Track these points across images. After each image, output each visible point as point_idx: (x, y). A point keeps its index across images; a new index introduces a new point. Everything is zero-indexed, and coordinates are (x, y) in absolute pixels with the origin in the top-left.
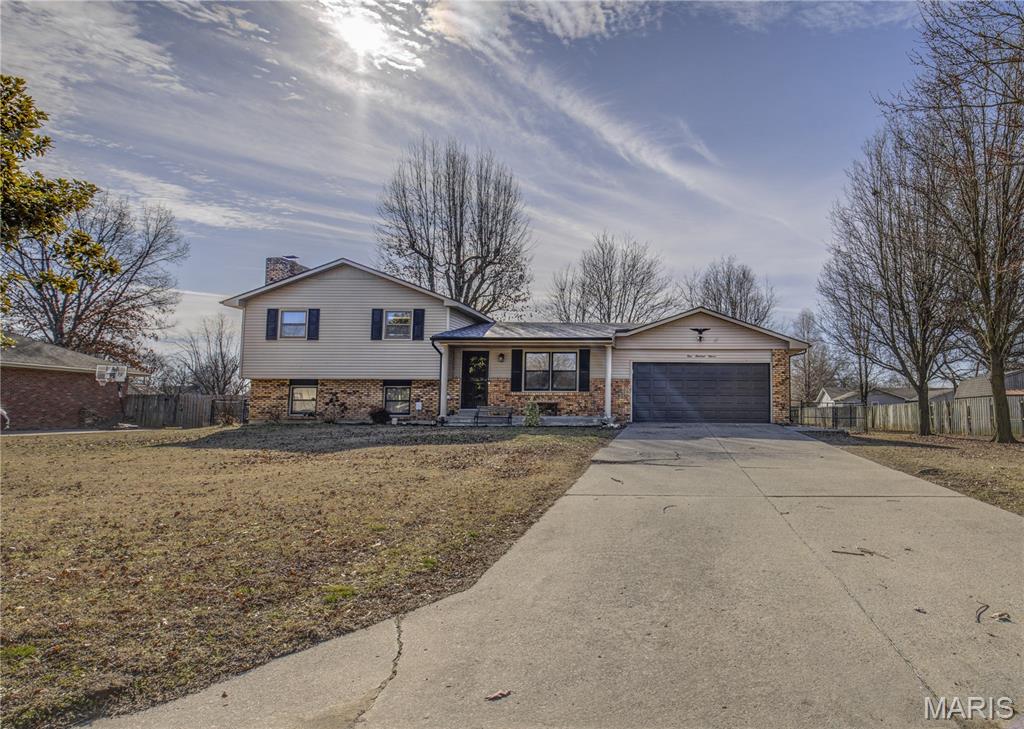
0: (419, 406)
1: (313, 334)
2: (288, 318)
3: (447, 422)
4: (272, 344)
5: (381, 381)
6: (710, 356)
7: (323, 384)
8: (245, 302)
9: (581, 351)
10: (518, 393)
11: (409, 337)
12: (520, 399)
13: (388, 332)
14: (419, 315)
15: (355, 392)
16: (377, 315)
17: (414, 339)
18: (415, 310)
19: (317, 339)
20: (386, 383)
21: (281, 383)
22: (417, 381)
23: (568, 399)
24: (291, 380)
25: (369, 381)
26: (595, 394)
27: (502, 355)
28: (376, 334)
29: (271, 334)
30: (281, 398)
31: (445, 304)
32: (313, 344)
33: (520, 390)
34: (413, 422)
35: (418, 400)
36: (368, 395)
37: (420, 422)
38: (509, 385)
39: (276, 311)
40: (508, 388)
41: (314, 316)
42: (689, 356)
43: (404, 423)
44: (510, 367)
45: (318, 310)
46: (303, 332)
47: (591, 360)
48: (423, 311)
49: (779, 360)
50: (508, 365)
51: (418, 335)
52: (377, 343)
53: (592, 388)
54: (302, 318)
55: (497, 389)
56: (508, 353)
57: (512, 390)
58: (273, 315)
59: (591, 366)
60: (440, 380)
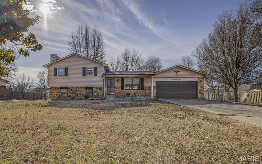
0: (95, 94)
1: (67, 74)
2: (60, 70)
3: (106, 99)
4: (56, 77)
5: (85, 87)
6: (179, 79)
7: (69, 88)
8: (48, 66)
9: (141, 78)
10: (123, 90)
11: (93, 75)
12: (124, 92)
13: (87, 74)
14: (96, 69)
15: (78, 90)
16: (84, 69)
17: (94, 75)
18: (94, 67)
19: (68, 76)
20: (86, 88)
21: (58, 88)
22: (95, 87)
23: (138, 92)
24: (60, 87)
25: (81, 87)
26: (146, 90)
27: (118, 80)
28: (84, 74)
29: (56, 75)
30: (58, 92)
31: (104, 65)
32: (67, 77)
33: (124, 90)
34: (94, 99)
35: (95, 93)
36: (81, 91)
37: (96, 99)
38: (120, 88)
39: (57, 68)
40: (120, 89)
41: (67, 69)
42: (173, 79)
43: (92, 99)
44: (121, 83)
45: (68, 68)
46: (64, 74)
47: (144, 81)
48: (97, 67)
49: (201, 80)
50: (120, 82)
51: (96, 74)
52: (84, 77)
53: (145, 89)
54: (64, 70)
55: (117, 89)
56: (120, 79)
57: (121, 90)
58: (56, 69)
59: (144, 83)
60: (103, 87)
